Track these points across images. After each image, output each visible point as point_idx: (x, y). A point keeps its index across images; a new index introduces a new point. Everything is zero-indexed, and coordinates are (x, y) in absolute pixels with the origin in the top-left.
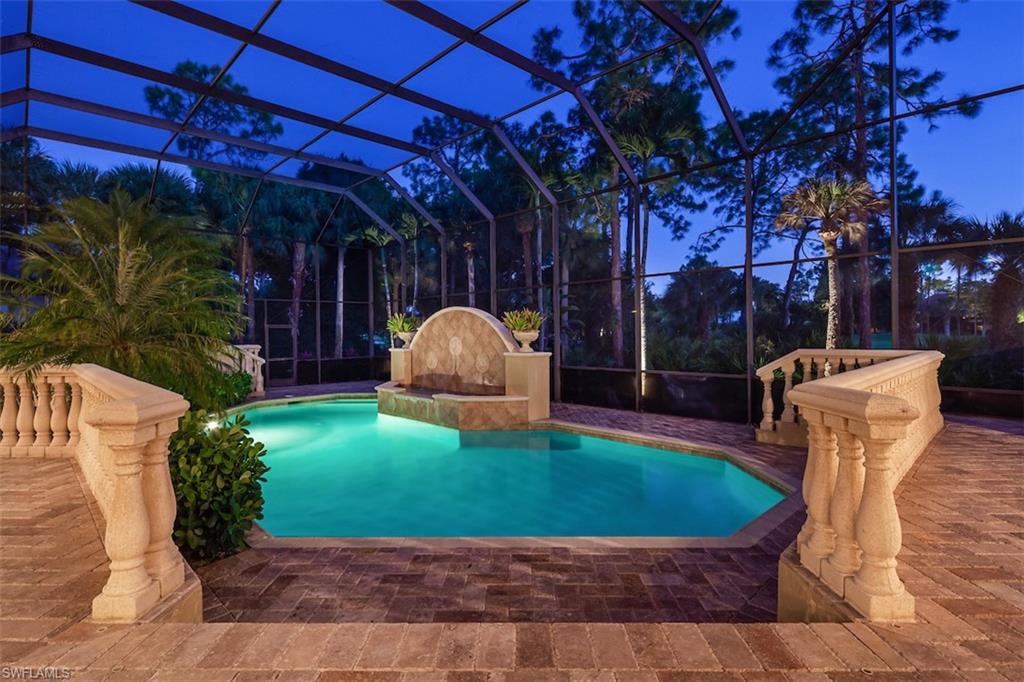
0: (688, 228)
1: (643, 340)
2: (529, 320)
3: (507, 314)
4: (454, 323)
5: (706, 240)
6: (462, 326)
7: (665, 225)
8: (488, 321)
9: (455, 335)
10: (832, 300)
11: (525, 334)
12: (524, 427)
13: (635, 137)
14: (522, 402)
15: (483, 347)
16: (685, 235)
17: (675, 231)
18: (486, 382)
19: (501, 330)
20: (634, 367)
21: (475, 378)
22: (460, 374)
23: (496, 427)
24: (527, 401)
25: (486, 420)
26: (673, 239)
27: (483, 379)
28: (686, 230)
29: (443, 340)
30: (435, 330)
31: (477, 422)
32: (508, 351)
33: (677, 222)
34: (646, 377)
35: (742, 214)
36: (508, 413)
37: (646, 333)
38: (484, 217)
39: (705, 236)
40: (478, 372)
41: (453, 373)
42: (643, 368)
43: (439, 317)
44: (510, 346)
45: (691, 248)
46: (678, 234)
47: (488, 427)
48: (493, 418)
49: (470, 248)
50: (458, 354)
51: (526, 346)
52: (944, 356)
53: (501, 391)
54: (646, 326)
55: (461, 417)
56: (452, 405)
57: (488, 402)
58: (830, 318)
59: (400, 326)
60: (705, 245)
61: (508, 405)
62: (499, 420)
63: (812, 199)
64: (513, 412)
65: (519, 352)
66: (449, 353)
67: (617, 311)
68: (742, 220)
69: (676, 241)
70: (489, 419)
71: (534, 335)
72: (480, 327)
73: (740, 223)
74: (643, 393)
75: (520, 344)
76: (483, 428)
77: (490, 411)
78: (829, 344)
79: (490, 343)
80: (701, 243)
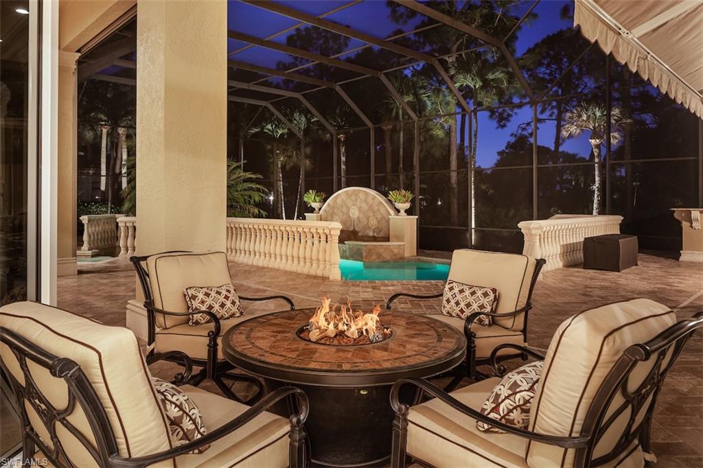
0: (510, 118)
1: (473, 209)
2: (405, 196)
3: (390, 192)
4: (353, 197)
5: (524, 129)
6: (359, 200)
7: (491, 117)
8: (377, 196)
9: (354, 205)
10: (597, 184)
11: (402, 204)
12: (402, 260)
13: (469, 76)
14: (400, 245)
15: (374, 212)
16: (508, 124)
17: (499, 121)
18: (375, 234)
19: (386, 202)
20: (467, 226)
21: (368, 231)
22: (357, 230)
23: (385, 260)
24: (404, 245)
25: (379, 256)
26: (498, 127)
27: (374, 232)
28: (509, 121)
29: (344, 207)
30: (339, 201)
31: (374, 257)
32: (390, 215)
33: (500, 114)
34: (475, 231)
35: (553, 107)
36: (392, 252)
37: (475, 205)
38: (366, 125)
39: (523, 126)
40: (370, 228)
41: (352, 229)
42: (473, 226)
43: (342, 193)
44: (392, 212)
45: (512, 135)
46: (502, 124)
47: (381, 260)
48: (383, 255)
49: (342, 139)
50: (356, 217)
51: (402, 212)
52: (623, 218)
53: (387, 239)
54: (475, 200)
55: (364, 254)
56: (358, 247)
57: (380, 245)
58: (596, 196)
59: (313, 198)
60: (523, 133)
61: (392, 247)
62: (387, 256)
63: (585, 117)
64: (396, 251)
65: (398, 215)
66: (350, 217)
67: (454, 188)
68: (553, 113)
69: (500, 129)
70: (381, 255)
71: (407, 205)
72: (372, 201)
73: (551, 115)
74: (473, 243)
75: (398, 211)
76: (377, 260)
77: (381, 251)
78: (595, 212)
79: (378, 210)
80: (520, 131)
